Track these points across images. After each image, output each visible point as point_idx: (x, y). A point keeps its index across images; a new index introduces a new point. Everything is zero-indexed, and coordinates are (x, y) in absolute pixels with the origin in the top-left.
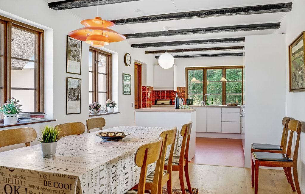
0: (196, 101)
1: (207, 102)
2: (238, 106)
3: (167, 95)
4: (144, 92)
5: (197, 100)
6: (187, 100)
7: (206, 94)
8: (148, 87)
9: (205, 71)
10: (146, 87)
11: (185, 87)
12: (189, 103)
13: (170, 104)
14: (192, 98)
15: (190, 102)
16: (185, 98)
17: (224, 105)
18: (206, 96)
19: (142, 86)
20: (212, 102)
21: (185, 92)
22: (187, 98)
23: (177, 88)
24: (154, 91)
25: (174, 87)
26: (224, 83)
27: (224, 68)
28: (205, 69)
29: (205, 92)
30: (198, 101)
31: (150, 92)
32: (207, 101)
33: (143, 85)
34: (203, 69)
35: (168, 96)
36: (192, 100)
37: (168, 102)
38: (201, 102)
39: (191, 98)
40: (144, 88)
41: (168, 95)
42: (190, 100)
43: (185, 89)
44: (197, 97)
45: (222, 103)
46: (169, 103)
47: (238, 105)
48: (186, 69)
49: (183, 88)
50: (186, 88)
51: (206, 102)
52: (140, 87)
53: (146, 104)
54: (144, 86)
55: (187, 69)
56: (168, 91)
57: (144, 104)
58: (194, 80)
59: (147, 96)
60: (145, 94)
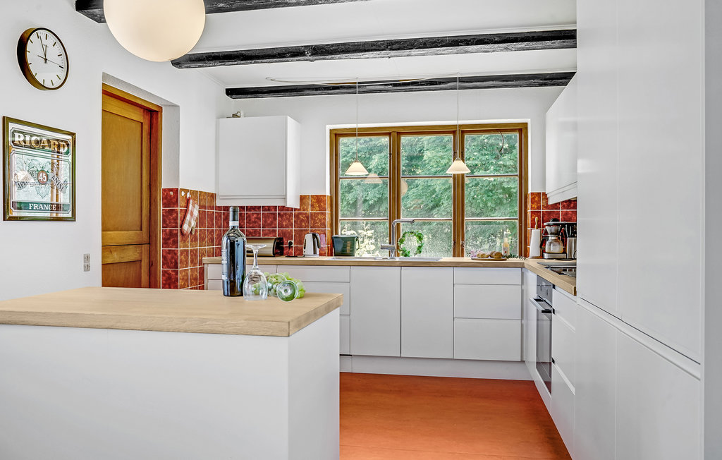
0: (366, 241)
1: (402, 246)
2: (510, 260)
3: (265, 221)
4: (171, 212)
5: (370, 238)
6: (333, 239)
7: (399, 218)
8: (186, 191)
9: (394, 141)
10: (176, 191)
11: (328, 193)
12: (342, 248)
13: (275, 254)
14: (352, 232)
15: (345, 247)
16: (328, 234)
17: (459, 256)
18: (398, 225)
19: (164, 190)
20: (420, 247)
21: (328, 212)
22: (337, 233)
23: (302, 198)
24: (219, 208)
25: (285, 195)
26: (459, 181)
27: (459, 133)
28: (395, 134)
29: (394, 212)
30: (373, 241)
31: (195, 210)
32: (402, 241)
33: (166, 183)
34: (389, 134)
35: (270, 225)
36: (353, 240)
37: (268, 246)
38: (383, 248)
39: (348, 233)
40: (172, 197)
41: (272, 222)
42: (345, 240)
43: (328, 202)
44: (371, 229)
45: (452, 250)
46: (270, 252)
47: (509, 257)
48: (334, 136)
49: (319, 199)
50: (331, 197)
51: (398, 247)
52: (153, 193)
53: (176, 254)
54: (171, 190)
55: (336, 135)
56: (269, 208)
57: (169, 256)
58: (357, 169)
59: (181, 226)
60: (171, 218)
